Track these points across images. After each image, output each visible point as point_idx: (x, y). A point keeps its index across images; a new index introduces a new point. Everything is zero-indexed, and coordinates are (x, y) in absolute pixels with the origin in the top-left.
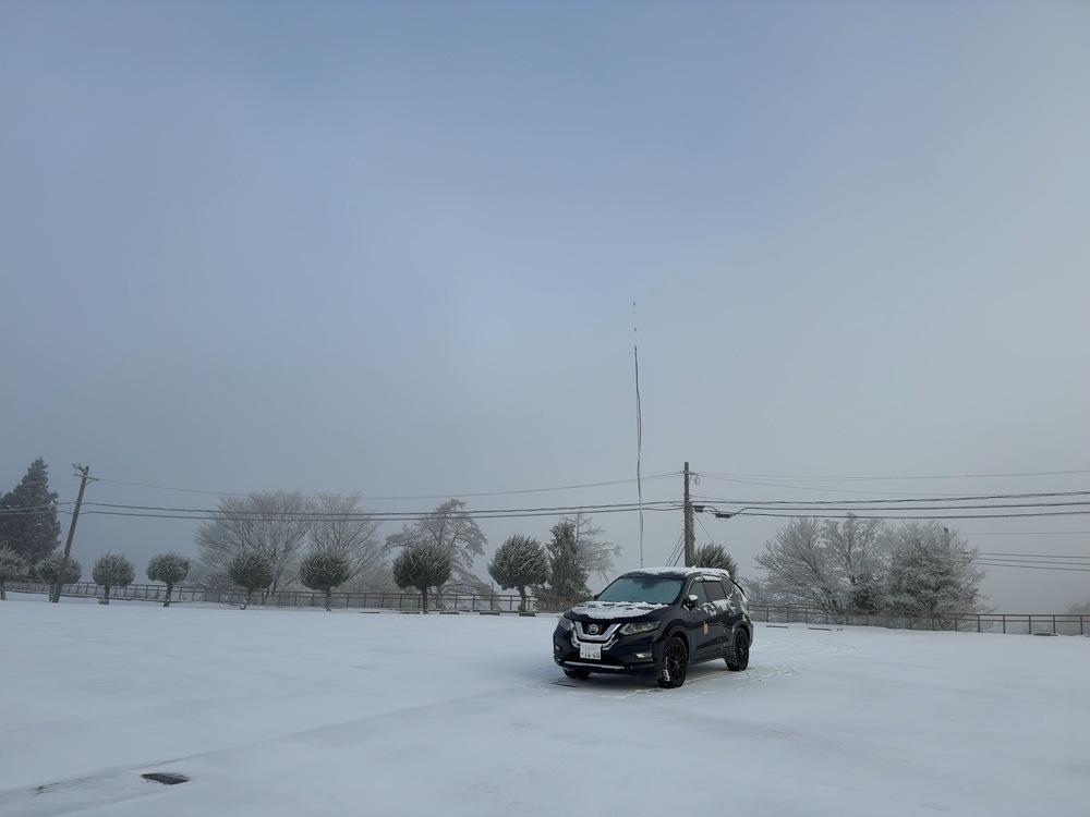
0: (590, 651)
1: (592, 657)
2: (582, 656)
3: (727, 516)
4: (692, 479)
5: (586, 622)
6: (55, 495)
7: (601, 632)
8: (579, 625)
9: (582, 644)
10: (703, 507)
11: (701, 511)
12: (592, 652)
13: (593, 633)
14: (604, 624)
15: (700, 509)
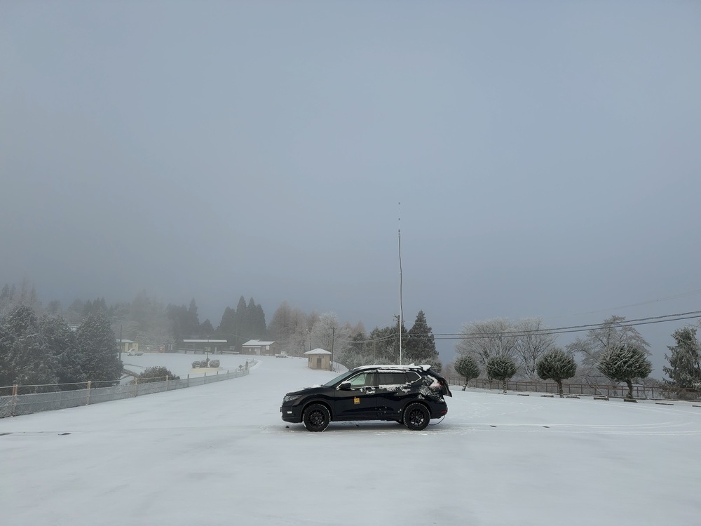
6: (430, 329)
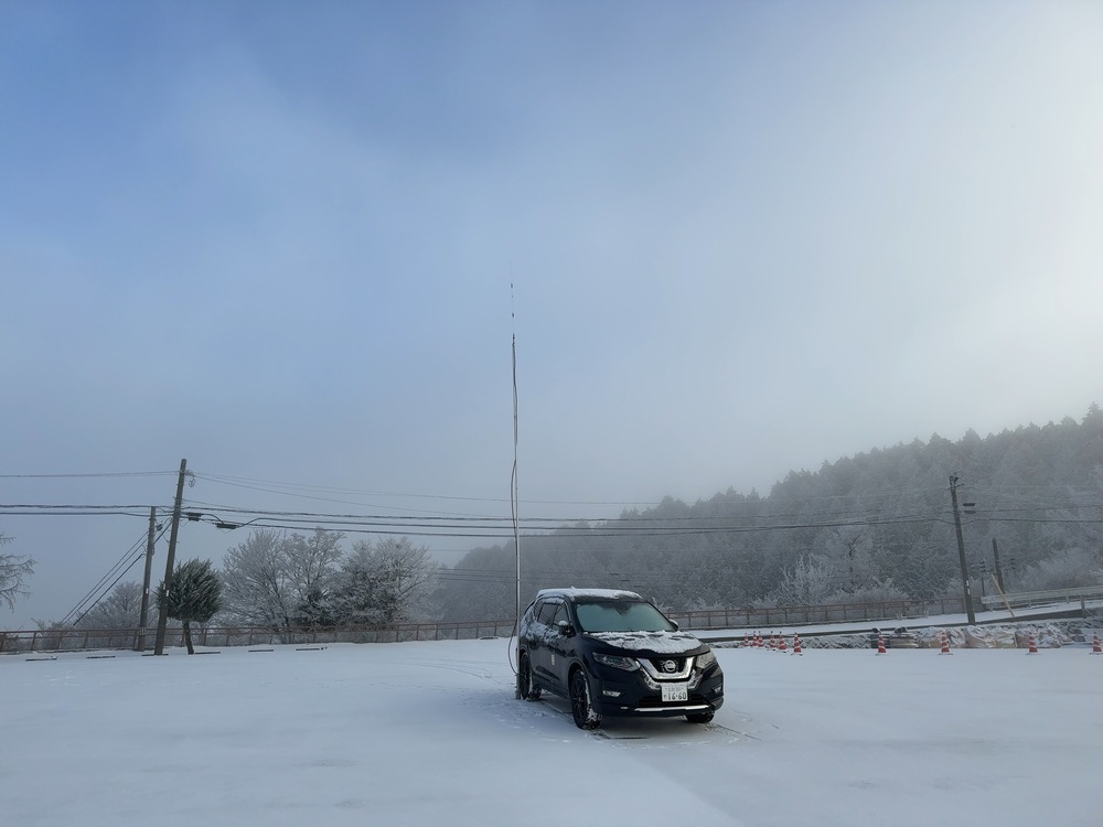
0: (674, 692)
1: (677, 699)
2: (664, 700)
3: (232, 527)
4: (187, 479)
5: (658, 659)
7: (681, 668)
8: (647, 663)
9: (663, 684)
10: (200, 515)
11: (197, 520)
12: (677, 693)
13: (672, 671)
14: (680, 659)
15: (194, 517)
